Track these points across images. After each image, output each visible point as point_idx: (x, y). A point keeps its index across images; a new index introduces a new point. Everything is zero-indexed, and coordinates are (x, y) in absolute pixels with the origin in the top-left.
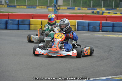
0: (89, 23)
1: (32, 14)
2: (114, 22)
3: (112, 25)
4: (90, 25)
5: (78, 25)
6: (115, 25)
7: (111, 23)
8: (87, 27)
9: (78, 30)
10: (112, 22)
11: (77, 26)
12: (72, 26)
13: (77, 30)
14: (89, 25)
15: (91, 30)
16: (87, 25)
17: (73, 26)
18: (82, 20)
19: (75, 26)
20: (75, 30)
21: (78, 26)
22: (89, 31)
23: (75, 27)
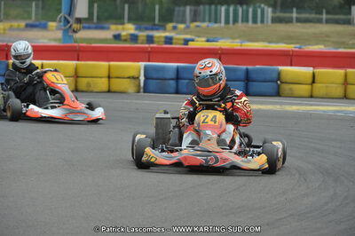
0: (178, 69)
1: (4, 44)
2: (250, 67)
3: (243, 76)
4: (181, 75)
5: (145, 76)
6: (253, 76)
7: (241, 70)
8: (172, 83)
9: (145, 92)
10: (244, 67)
11: (142, 78)
12: (129, 78)
13: (142, 90)
14: (178, 75)
15: (185, 90)
16: (173, 75)
17: (133, 78)
18: (149, 61)
19: (137, 78)
20: (139, 92)
21: (147, 78)
22: (177, 92)
23: (136, 82)
